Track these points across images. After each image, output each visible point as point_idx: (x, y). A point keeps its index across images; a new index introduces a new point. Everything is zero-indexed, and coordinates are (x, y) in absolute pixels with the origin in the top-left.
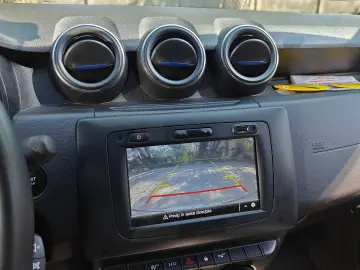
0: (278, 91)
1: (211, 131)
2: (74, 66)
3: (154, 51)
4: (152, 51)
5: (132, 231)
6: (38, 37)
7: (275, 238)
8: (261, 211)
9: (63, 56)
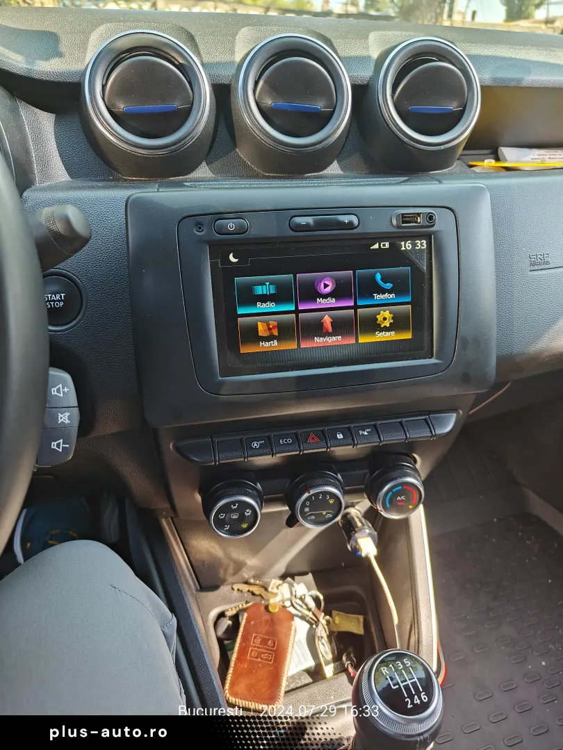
0: (477, 170)
1: (355, 220)
2: (121, 106)
3: (261, 83)
4: (256, 83)
5: (222, 384)
6: (60, 55)
7: (454, 410)
8: (433, 361)
9: (104, 87)
